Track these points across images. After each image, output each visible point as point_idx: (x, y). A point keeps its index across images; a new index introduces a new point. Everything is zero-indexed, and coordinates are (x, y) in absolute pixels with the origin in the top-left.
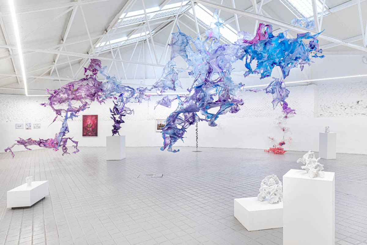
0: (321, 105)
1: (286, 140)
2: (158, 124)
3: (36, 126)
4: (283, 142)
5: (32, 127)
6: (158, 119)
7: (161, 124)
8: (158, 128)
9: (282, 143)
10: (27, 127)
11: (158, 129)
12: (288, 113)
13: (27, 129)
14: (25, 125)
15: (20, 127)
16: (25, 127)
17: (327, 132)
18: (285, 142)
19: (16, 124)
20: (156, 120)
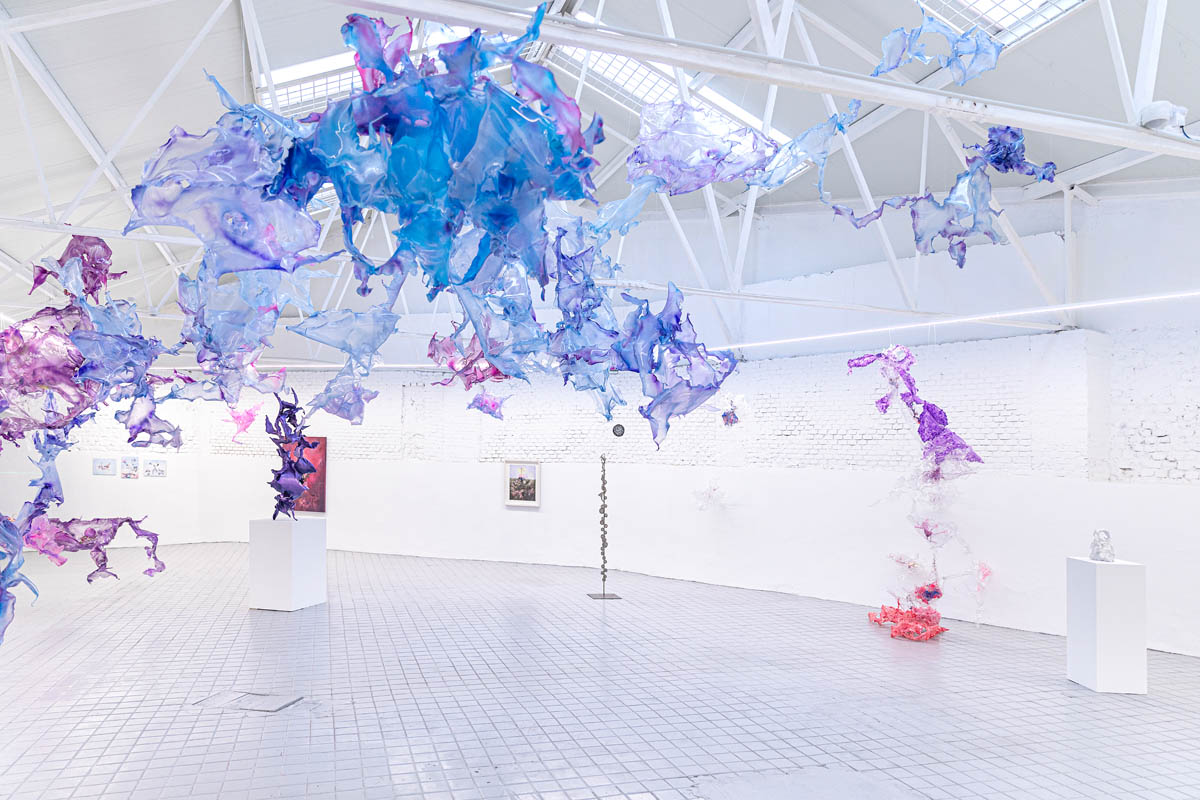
0: (1123, 427)
1: (944, 578)
2: (513, 477)
3: (151, 468)
4: (933, 586)
5: (141, 471)
6: (511, 457)
7: (521, 479)
8: (511, 492)
9: (927, 589)
10: (127, 471)
11: (512, 498)
12: (939, 459)
13: (126, 476)
14: (119, 463)
15: (106, 471)
16: (120, 470)
17: (1102, 555)
18: (941, 585)
19: (95, 461)
20: (507, 462)
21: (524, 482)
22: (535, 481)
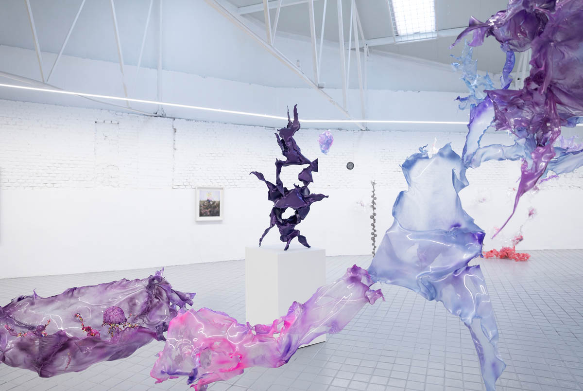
2: (202, 200)
6: (200, 185)
7: (209, 201)
8: (200, 210)
11: (201, 215)
20: (198, 188)
21: (211, 203)
22: (219, 202)
